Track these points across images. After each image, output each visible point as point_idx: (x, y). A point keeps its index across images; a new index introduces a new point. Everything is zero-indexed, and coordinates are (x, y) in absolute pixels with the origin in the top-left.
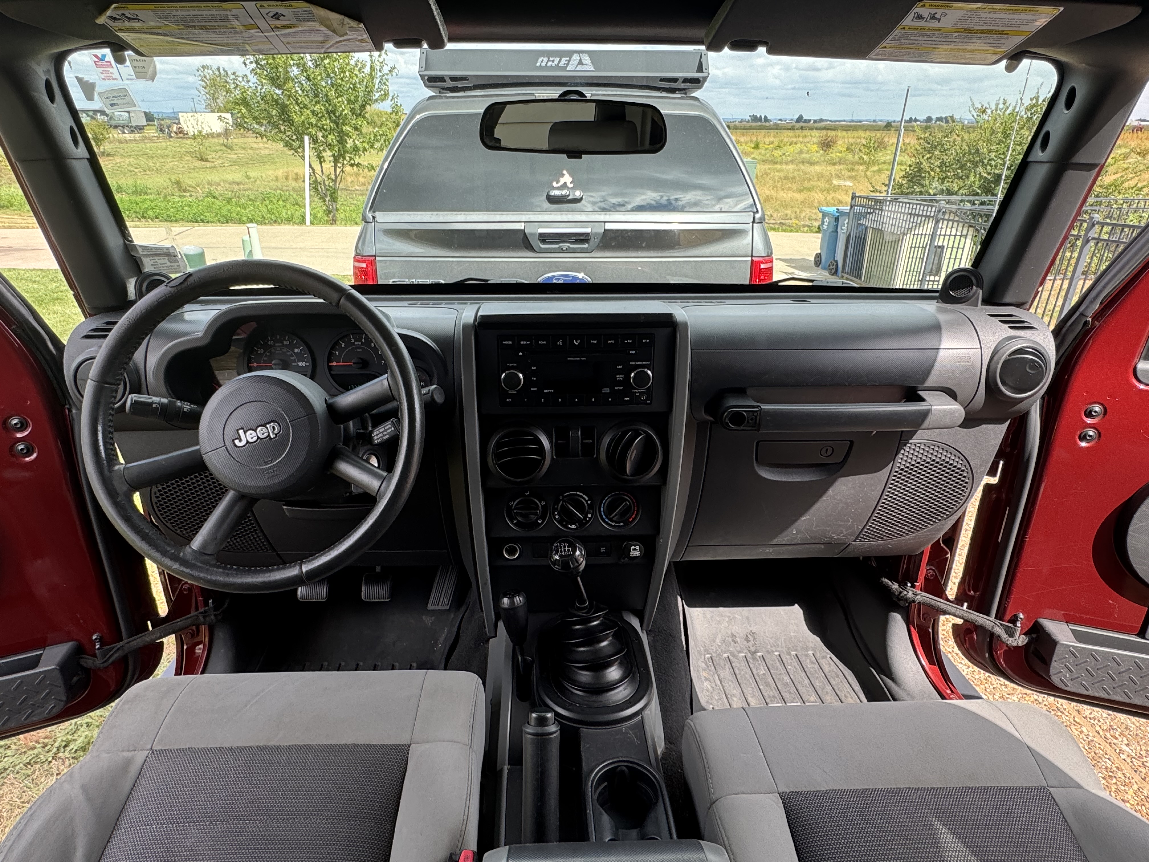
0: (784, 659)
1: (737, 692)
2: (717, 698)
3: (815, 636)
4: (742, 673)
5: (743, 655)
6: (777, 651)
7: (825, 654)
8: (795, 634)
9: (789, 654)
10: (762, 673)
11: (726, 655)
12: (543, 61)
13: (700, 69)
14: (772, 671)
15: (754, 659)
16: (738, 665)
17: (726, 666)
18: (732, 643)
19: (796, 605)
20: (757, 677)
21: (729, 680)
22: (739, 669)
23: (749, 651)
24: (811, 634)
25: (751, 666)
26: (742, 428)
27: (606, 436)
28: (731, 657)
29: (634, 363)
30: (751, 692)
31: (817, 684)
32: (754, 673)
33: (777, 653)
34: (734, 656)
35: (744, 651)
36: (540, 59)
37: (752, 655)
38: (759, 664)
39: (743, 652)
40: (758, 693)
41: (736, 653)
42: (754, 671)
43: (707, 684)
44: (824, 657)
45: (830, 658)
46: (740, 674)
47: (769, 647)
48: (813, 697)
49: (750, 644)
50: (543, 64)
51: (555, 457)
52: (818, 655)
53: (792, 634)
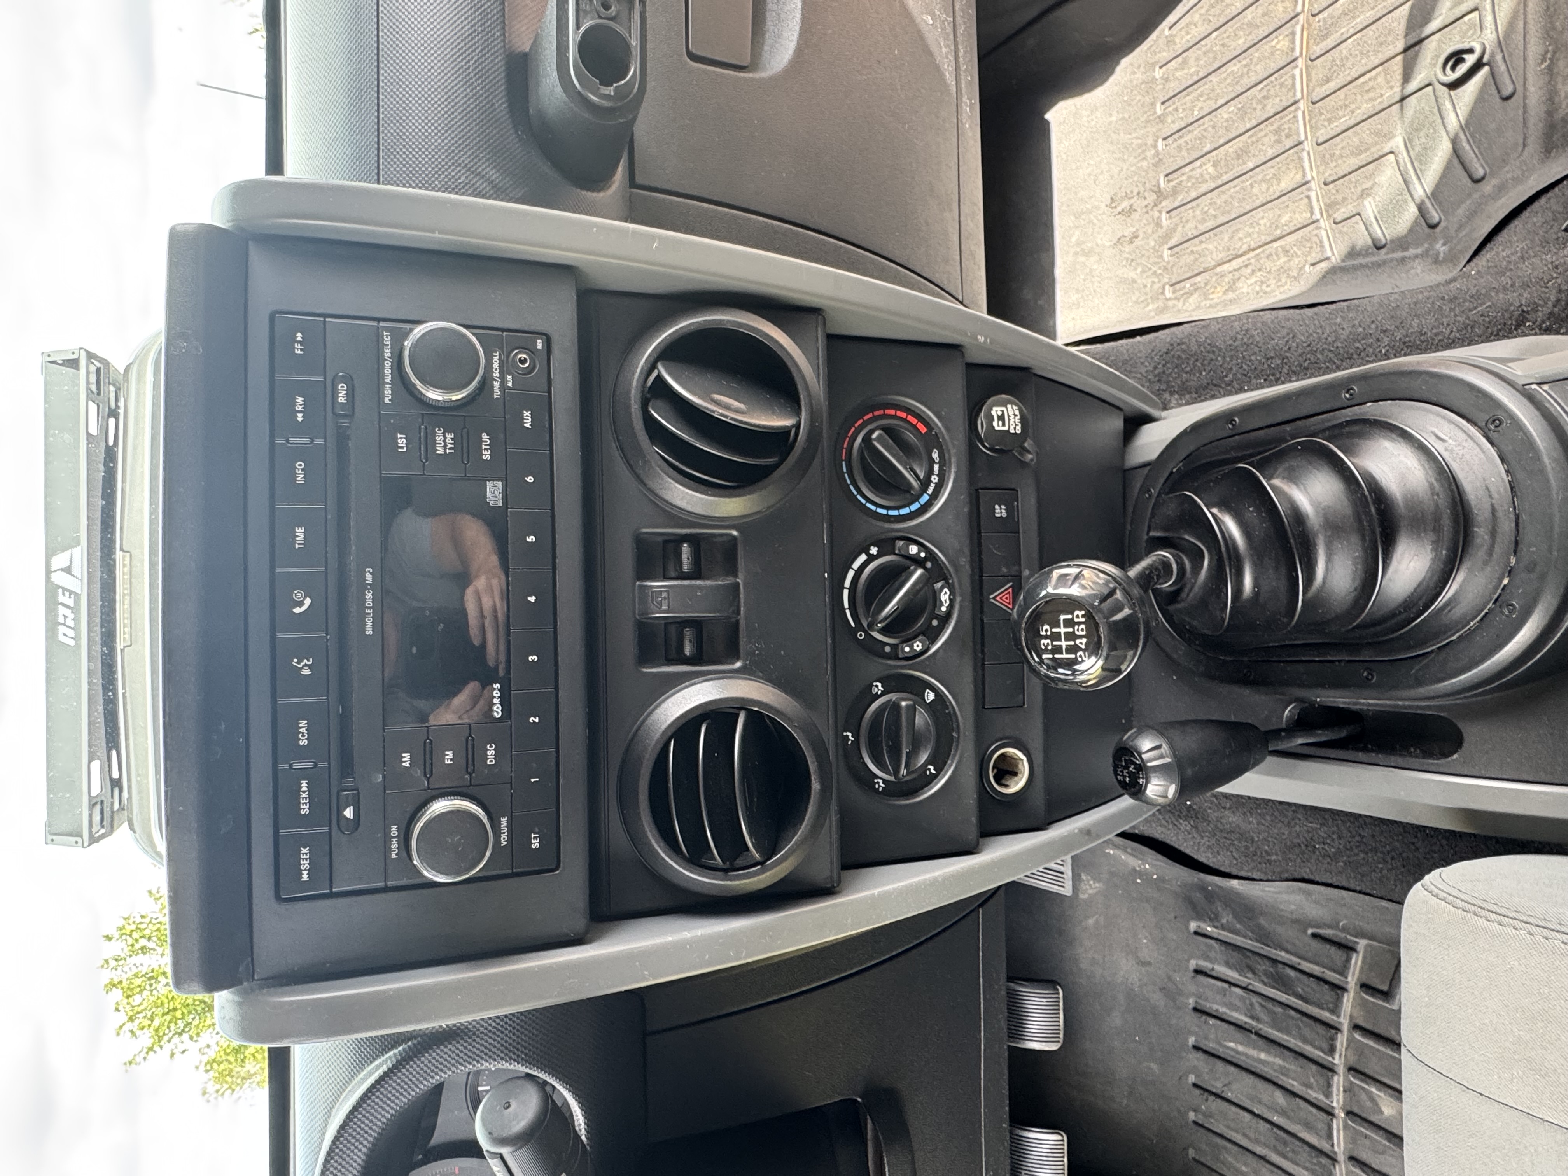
0: (1176, 127)
1: (1264, 218)
2: (1283, 259)
3: (1119, 69)
4: (1212, 212)
5: (1164, 215)
6: (1155, 146)
7: (1162, 41)
8: (1115, 113)
9: (1161, 119)
10: (1211, 170)
11: (1166, 253)
12: (64, 635)
13: (73, 363)
14: (1208, 147)
15: (1175, 192)
16: (1191, 225)
17: (1195, 249)
18: (1138, 242)
19: (1048, 116)
20: (1225, 178)
21: (1232, 238)
22: (1204, 221)
23: (1156, 205)
24: (1112, 79)
25: (1194, 195)
26: (634, 42)
27: (668, 496)
28: (1171, 244)
29: (388, 391)
30: (1264, 186)
31: (1241, 42)
32: (1213, 185)
33: (1160, 144)
34: (1167, 237)
35: (1157, 214)
36: (61, 638)
37: (1165, 198)
38: (1190, 177)
39: (1159, 218)
40: (1269, 171)
41: (1161, 232)
42: (1204, 188)
43: (1244, 287)
44: (1170, 41)
45: (1170, 28)
46: (1215, 216)
47: (1145, 163)
48: (1281, 42)
49: (1138, 203)
50: (71, 633)
51: (738, 665)
52: (1166, 55)
53: (1114, 119)
